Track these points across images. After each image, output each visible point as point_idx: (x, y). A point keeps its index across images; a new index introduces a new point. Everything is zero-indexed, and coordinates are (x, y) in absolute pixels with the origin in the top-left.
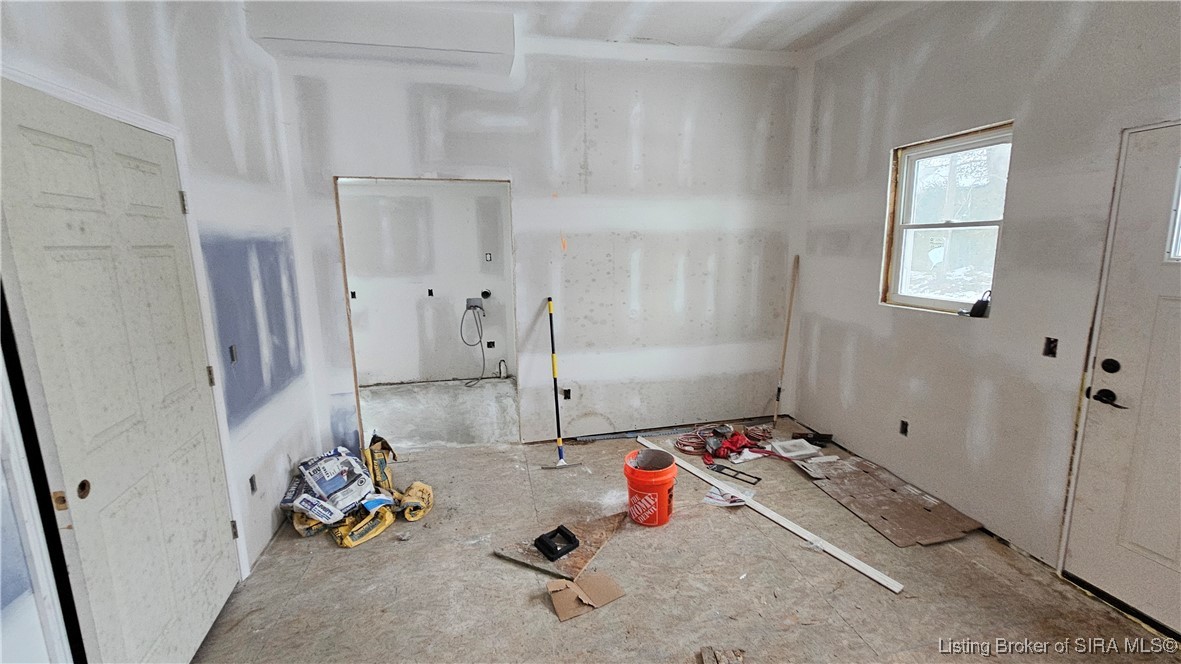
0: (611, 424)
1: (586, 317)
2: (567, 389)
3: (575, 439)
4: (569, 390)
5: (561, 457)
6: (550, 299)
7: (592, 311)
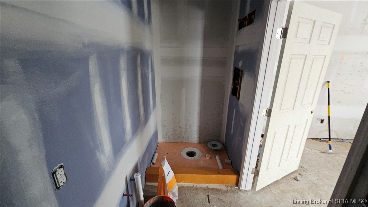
0: (337, 135)
1: (341, 90)
2: (323, 119)
3: (320, 139)
4: (324, 120)
5: (330, 149)
6: (328, 82)
7: (345, 88)
